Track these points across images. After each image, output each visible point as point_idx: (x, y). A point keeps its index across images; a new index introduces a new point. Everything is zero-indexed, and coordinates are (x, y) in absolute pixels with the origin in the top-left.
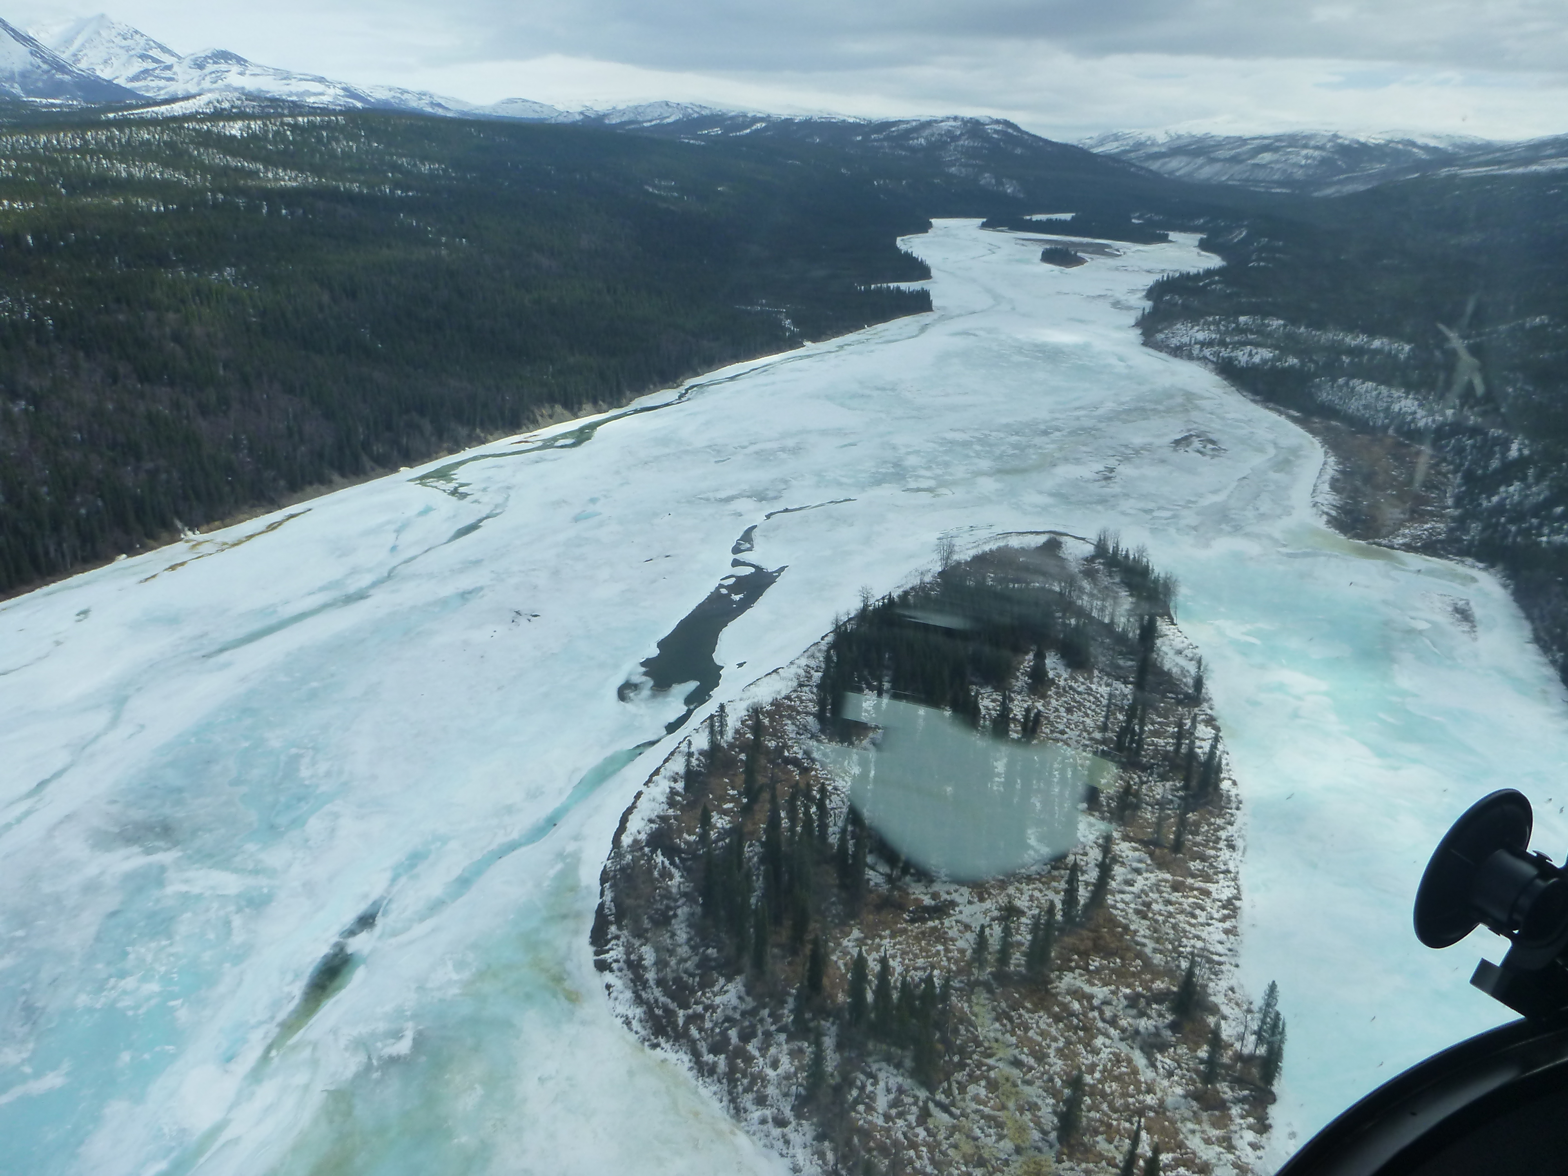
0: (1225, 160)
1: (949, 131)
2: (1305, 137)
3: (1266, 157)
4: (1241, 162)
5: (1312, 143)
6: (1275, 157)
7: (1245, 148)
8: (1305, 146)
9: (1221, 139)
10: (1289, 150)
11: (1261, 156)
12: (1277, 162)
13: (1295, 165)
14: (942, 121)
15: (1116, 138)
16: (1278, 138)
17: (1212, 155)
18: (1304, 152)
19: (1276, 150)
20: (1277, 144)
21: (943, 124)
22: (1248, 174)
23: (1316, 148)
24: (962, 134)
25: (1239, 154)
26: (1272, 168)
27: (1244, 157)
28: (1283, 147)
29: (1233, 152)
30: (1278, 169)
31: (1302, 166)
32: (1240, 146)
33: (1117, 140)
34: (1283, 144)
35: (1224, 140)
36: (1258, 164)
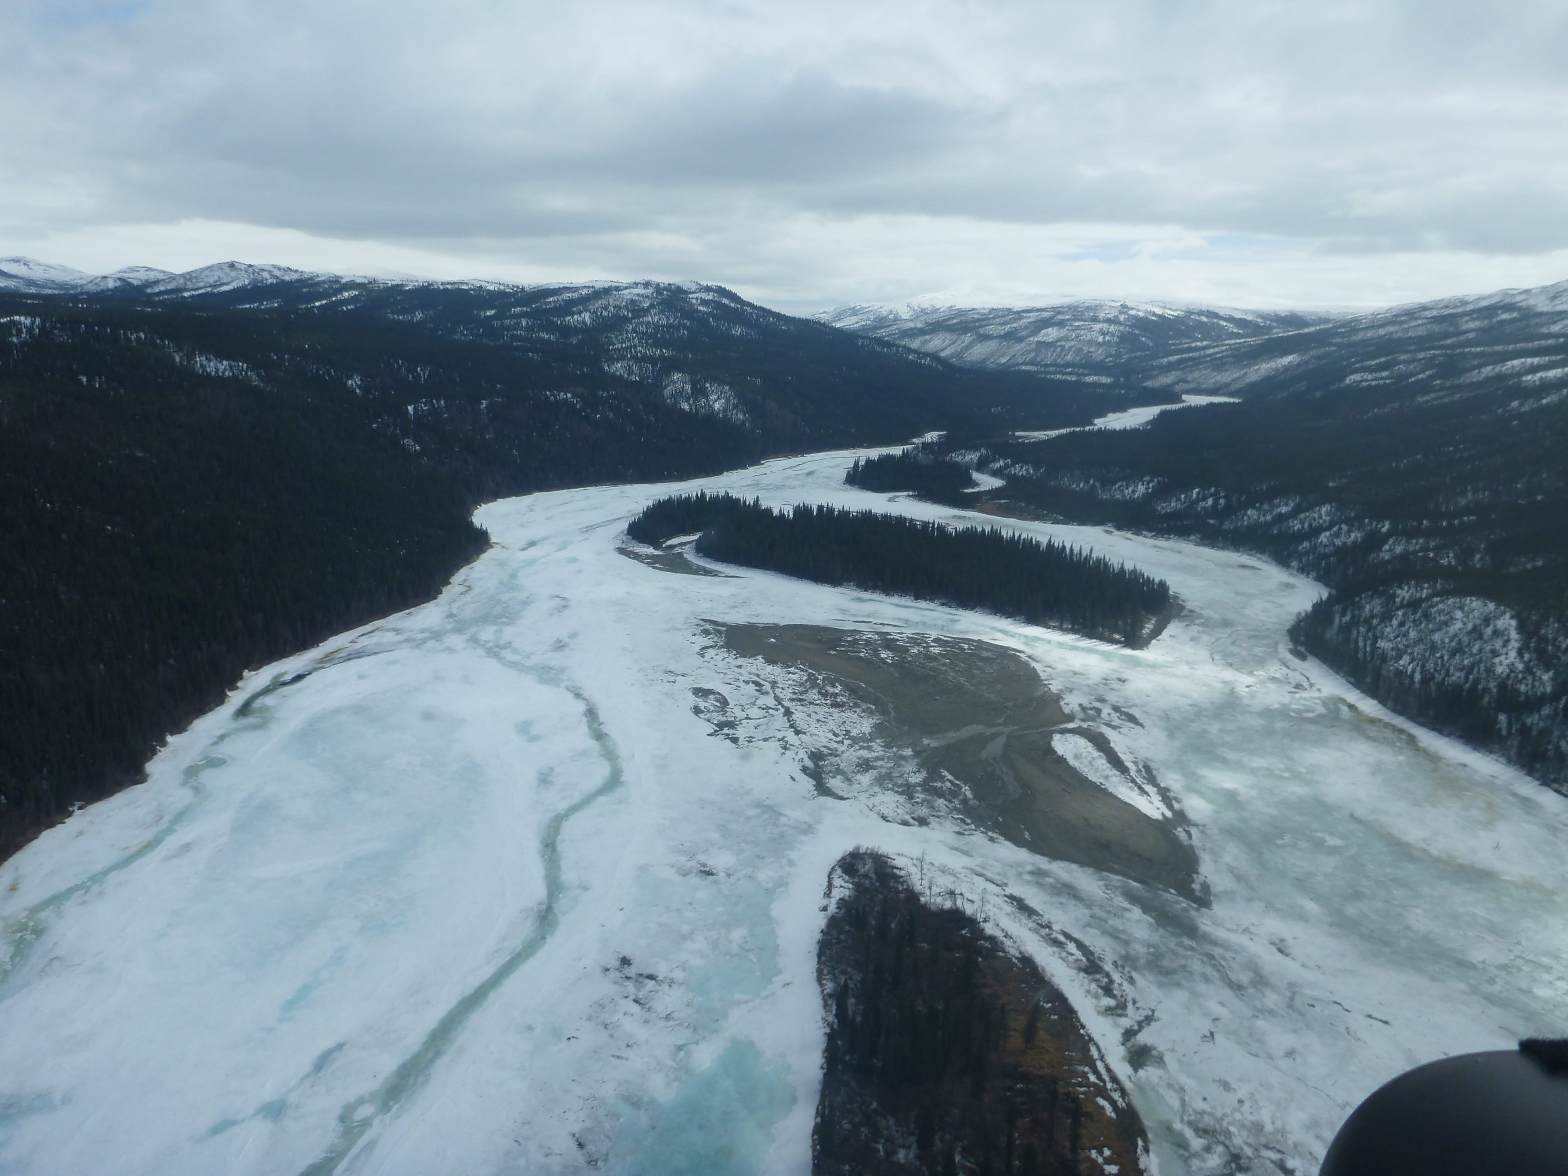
0: (1000, 337)
1: (633, 302)
2: (1089, 309)
3: (1051, 334)
4: (1021, 339)
5: (1101, 315)
6: (1063, 332)
7: (1022, 323)
8: (1095, 319)
9: (987, 311)
10: (1077, 324)
11: (1043, 332)
12: (1066, 339)
13: (1091, 342)
14: (626, 288)
15: (854, 312)
16: (1057, 310)
17: (981, 331)
18: (1097, 327)
19: (1061, 324)
20: (1060, 317)
21: (626, 292)
22: (1033, 354)
23: (1109, 321)
24: (652, 306)
25: (1016, 329)
26: (1063, 347)
27: (1024, 333)
28: (1068, 320)
29: (1007, 328)
30: (1071, 348)
31: (1100, 345)
32: (1015, 320)
33: (856, 315)
34: (1067, 317)
35: (990, 313)
36: (1044, 342)
